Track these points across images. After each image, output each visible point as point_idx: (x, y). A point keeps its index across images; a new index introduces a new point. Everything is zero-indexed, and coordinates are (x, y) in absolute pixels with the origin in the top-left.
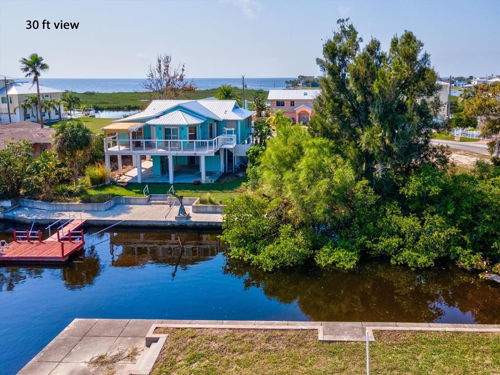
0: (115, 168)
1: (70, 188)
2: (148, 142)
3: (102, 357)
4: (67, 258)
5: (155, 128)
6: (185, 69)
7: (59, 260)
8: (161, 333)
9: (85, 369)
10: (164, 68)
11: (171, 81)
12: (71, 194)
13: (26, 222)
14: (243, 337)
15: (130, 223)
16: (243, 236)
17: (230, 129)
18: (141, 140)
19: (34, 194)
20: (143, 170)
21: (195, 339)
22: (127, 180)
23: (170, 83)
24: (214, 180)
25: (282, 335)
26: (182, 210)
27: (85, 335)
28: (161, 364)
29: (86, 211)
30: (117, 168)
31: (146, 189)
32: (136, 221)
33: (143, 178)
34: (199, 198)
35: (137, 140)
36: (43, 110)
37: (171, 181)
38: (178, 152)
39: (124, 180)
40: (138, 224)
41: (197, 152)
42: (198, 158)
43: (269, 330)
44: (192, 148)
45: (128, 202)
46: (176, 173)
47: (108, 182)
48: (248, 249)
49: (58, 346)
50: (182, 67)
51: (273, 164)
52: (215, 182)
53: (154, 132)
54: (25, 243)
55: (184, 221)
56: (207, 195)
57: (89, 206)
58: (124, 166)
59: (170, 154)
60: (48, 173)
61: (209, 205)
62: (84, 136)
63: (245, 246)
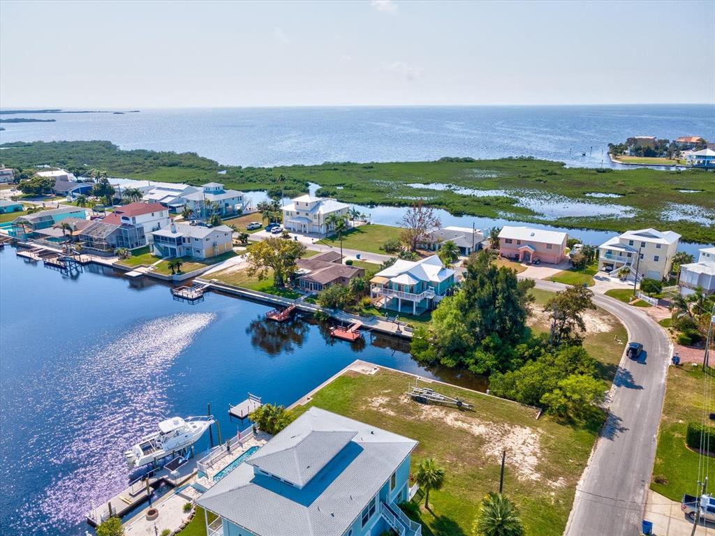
0: (375, 299)
1: (355, 307)
2: (390, 290)
4: (354, 340)
5: (394, 283)
7: (351, 340)
12: (356, 311)
13: (340, 321)
15: (378, 330)
19: (341, 307)
22: (380, 305)
24: (419, 314)
29: (361, 320)
32: (381, 329)
33: (387, 306)
34: (407, 324)
35: (385, 289)
37: (399, 310)
38: (403, 298)
39: (378, 305)
40: (383, 331)
41: (413, 300)
42: (413, 302)
44: (411, 297)
45: (379, 319)
46: (403, 305)
47: (371, 306)
53: (393, 285)
56: (412, 323)
57: (362, 318)
59: (400, 298)
61: (411, 328)
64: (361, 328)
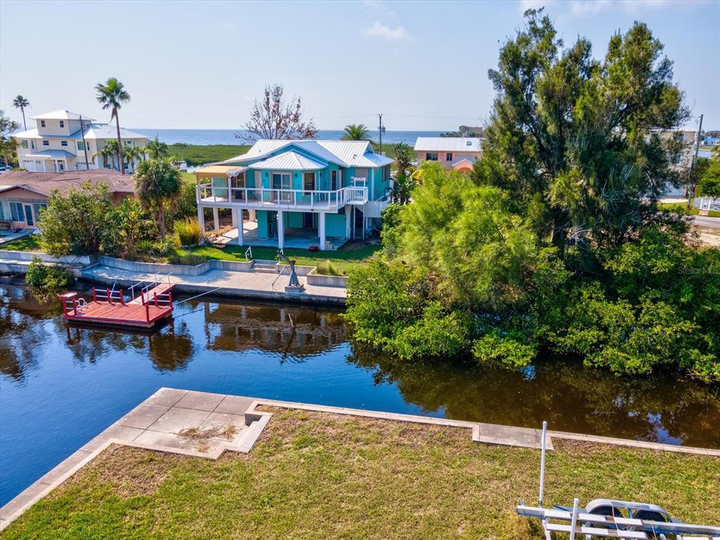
0: (210, 228)
1: (155, 246)
2: (252, 191)
3: (193, 430)
4: (153, 324)
5: (260, 173)
6: (301, 105)
7: (143, 325)
8: (263, 411)
9: (173, 440)
10: (274, 103)
11: (283, 122)
12: (157, 253)
13: (107, 282)
14: (369, 426)
15: (228, 292)
16: (374, 315)
17: (359, 179)
18: (242, 189)
19: (115, 252)
20: (245, 232)
21: (307, 422)
22: (226, 241)
23: (281, 125)
24: (336, 248)
25: (422, 430)
26: (294, 279)
27: (173, 406)
28: (264, 443)
29: (174, 274)
30: (213, 228)
31: (249, 252)
32: (236, 289)
33: (244, 241)
34: (316, 267)
35: (237, 189)
36: (125, 161)
37: (281, 244)
38: (290, 206)
39: (221, 241)
40: (239, 293)
41: (315, 208)
42: (317, 215)
43: (405, 422)
44: (308, 202)
45: (227, 267)
46: (287, 236)
47: (201, 243)
48: (378, 332)
49: (143, 414)
50: (297, 102)
51: (419, 223)
52: (338, 249)
53: (259, 178)
54: (105, 304)
55: (296, 293)
56: (327, 264)
57: (178, 269)
58: (222, 226)
59: (280, 208)
60: (130, 226)
61: (329, 276)
62: (171, 179)
63: (376, 328)
64: (176, 294)
